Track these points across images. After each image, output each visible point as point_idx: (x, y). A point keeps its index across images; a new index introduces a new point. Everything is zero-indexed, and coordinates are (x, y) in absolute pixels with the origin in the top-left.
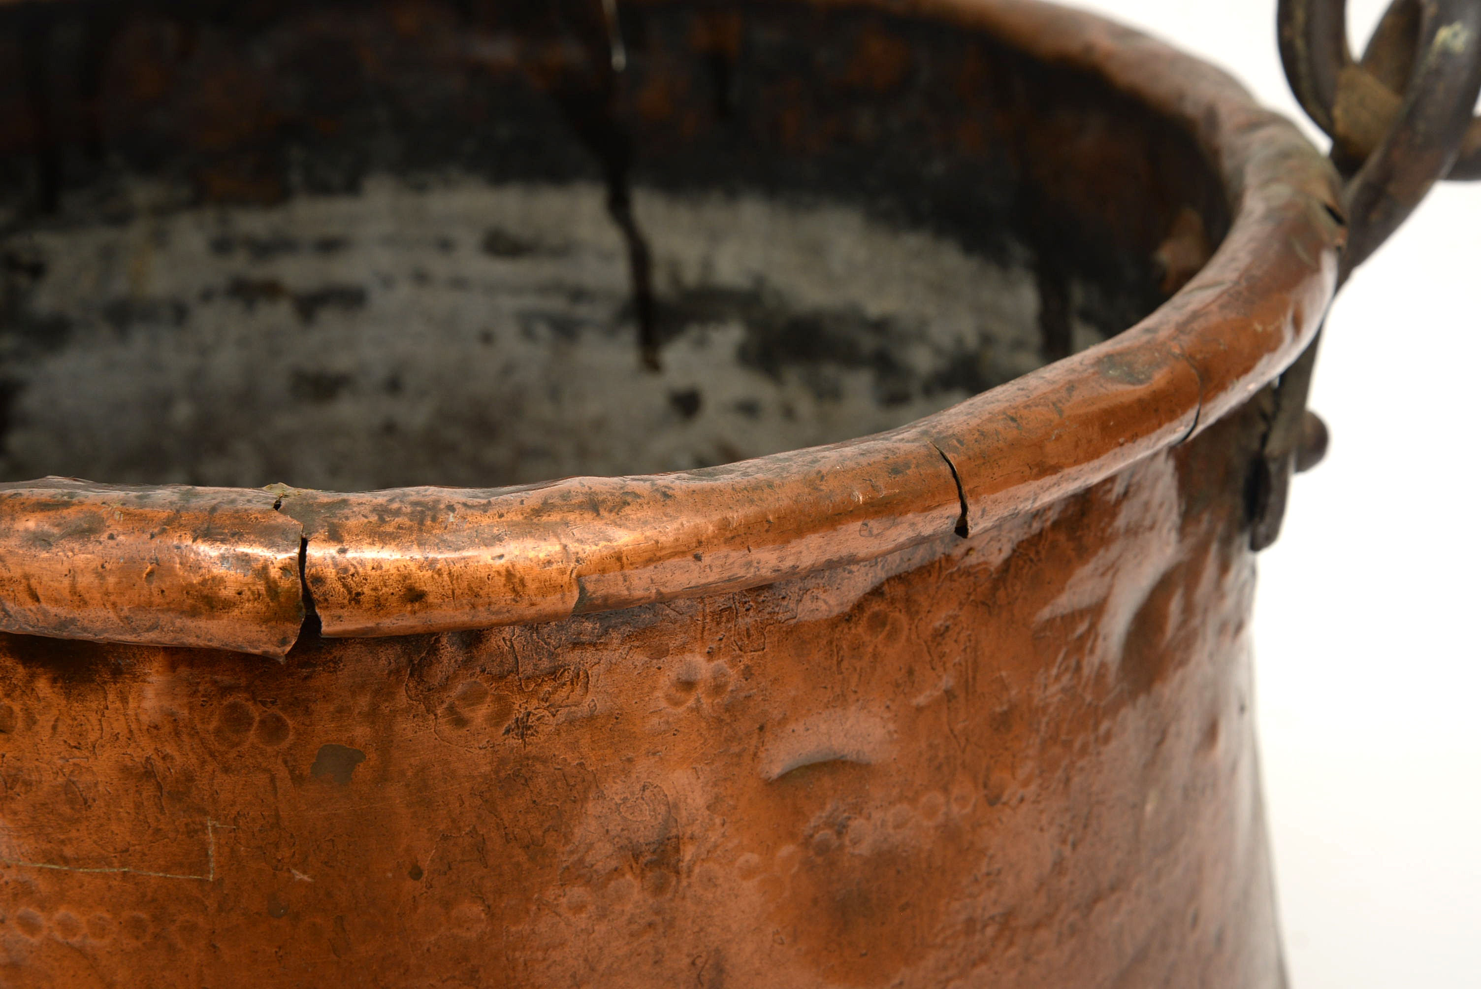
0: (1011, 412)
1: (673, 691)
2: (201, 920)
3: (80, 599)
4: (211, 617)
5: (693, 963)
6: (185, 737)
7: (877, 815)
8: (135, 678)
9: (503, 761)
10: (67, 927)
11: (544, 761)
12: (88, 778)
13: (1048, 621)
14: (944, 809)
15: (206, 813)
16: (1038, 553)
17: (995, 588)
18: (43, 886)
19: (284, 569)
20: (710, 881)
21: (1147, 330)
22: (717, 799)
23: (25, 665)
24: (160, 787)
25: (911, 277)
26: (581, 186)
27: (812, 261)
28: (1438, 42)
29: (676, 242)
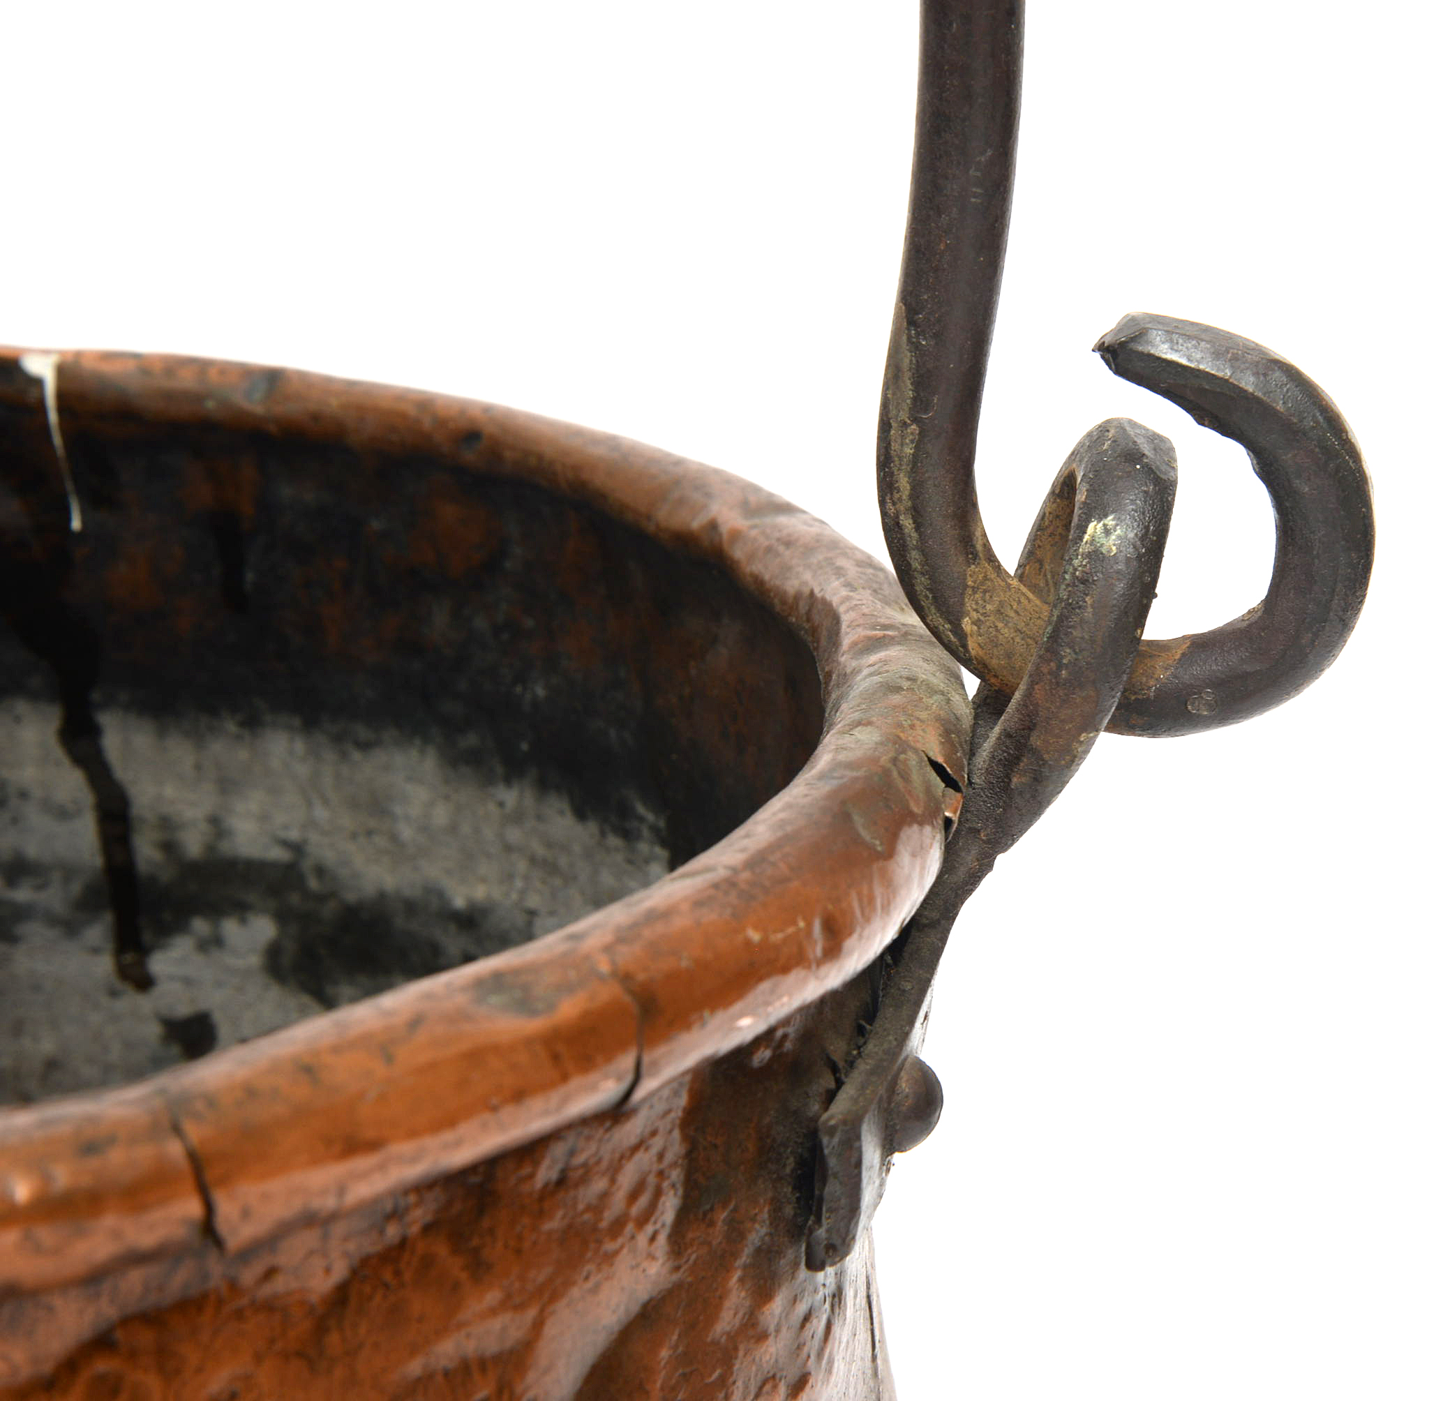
13: (419, 1380)
16: (397, 1273)
17: (320, 1329)
21: (573, 937)
25: (508, 848)
26: (22, 706)
27: (372, 823)
28: (1086, 537)
29: (169, 791)
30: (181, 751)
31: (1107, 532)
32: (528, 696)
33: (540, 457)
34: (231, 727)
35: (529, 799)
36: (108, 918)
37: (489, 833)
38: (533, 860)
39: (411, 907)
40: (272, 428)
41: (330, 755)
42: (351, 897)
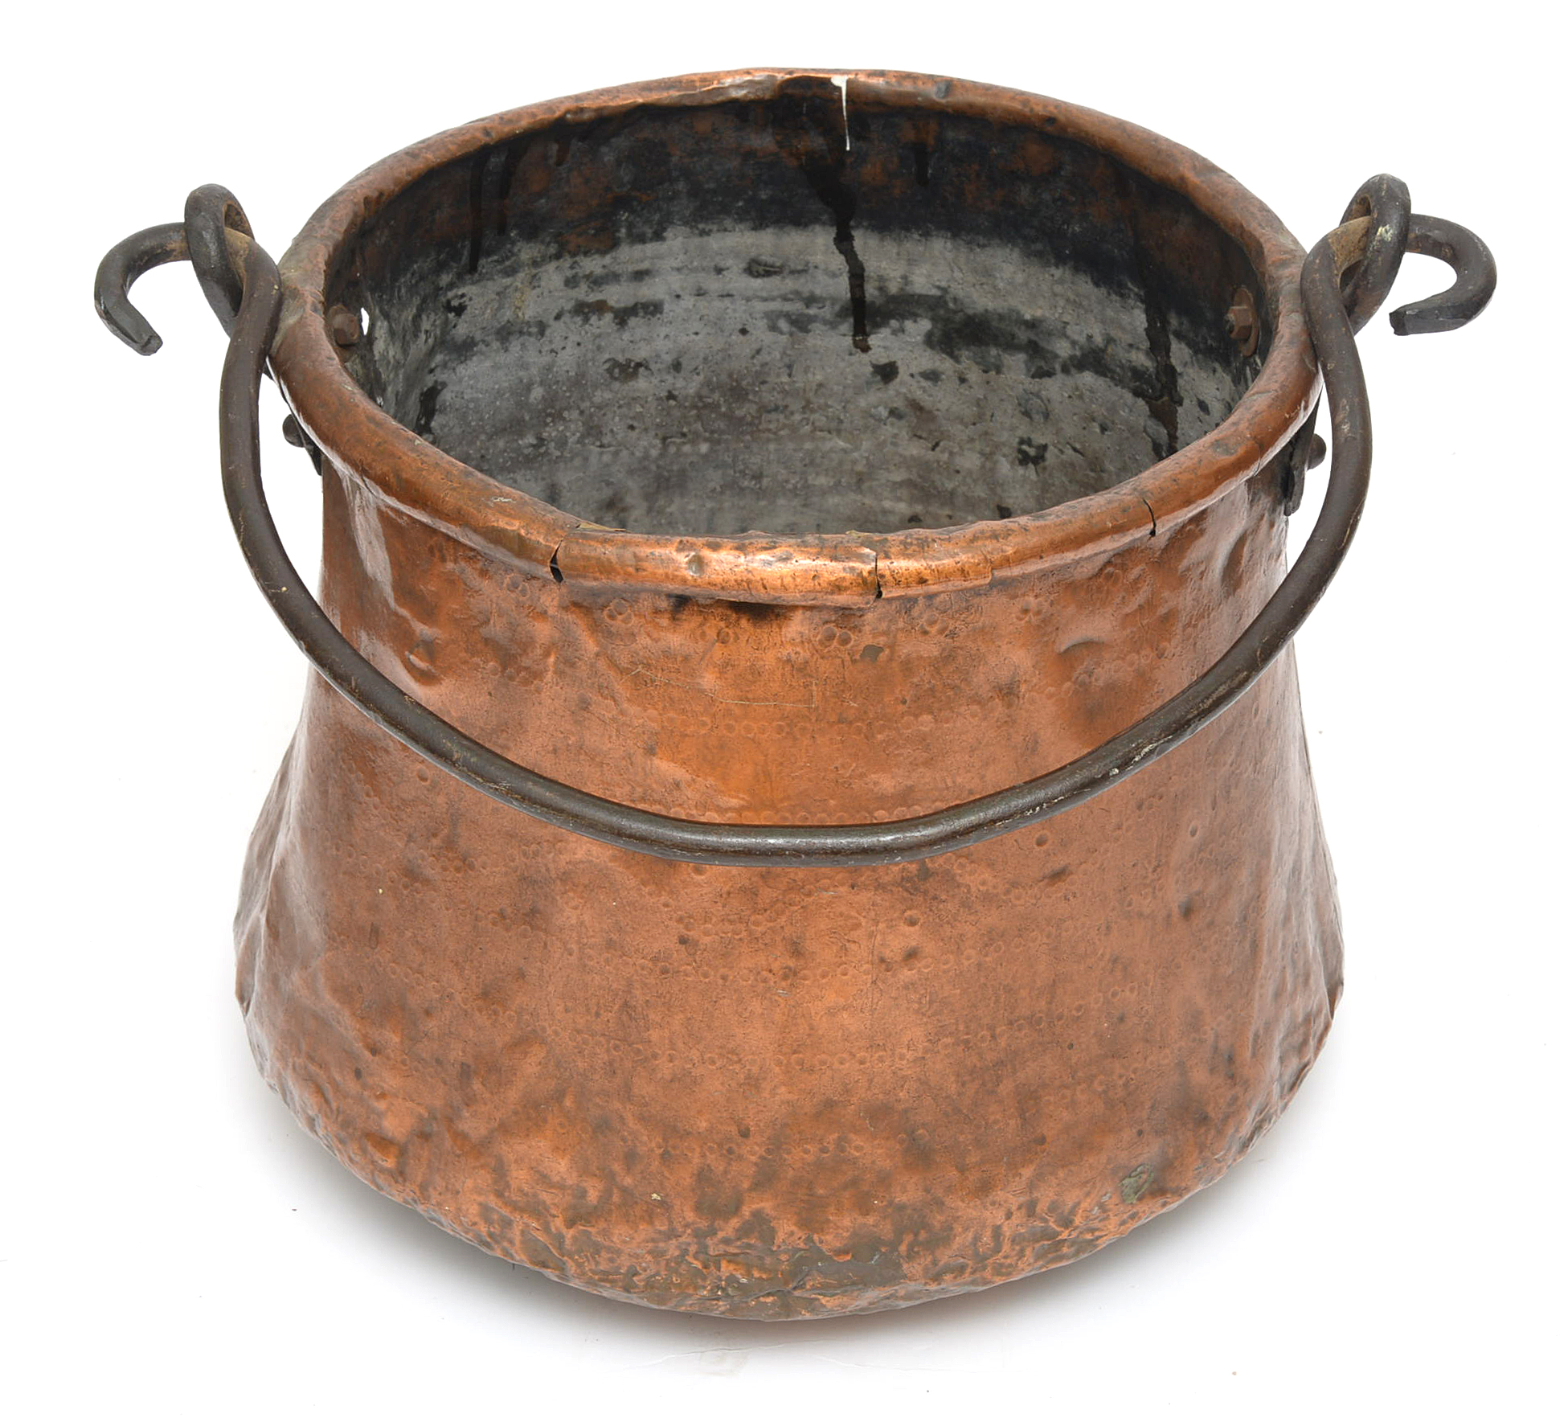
0: (1174, 477)
1: (1019, 614)
2: (808, 725)
3: (785, 588)
4: (839, 594)
5: (1024, 739)
6: (806, 644)
7: (1107, 667)
8: (786, 618)
9: (944, 649)
10: (748, 729)
11: (961, 649)
12: (762, 663)
13: (1187, 567)
14: (1137, 662)
15: (812, 677)
17: (1160, 555)
18: (737, 711)
19: (870, 573)
20: (1033, 701)
22: (1037, 662)
23: (737, 613)
24: (793, 666)
25: (1055, 295)
26: (818, 228)
27: (984, 280)
28: (1378, 234)
29: (884, 265)
30: (891, 247)
31: (1387, 232)
32: (1070, 230)
33: (1087, 133)
34: (916, 236)
35: (1068, 274)
36: (851, 320)
37: (1044, 287)
38: (1068, 300)
39: (1001, 317)
40: (950, 110)
41: (964, 250)
42: (970, 312)
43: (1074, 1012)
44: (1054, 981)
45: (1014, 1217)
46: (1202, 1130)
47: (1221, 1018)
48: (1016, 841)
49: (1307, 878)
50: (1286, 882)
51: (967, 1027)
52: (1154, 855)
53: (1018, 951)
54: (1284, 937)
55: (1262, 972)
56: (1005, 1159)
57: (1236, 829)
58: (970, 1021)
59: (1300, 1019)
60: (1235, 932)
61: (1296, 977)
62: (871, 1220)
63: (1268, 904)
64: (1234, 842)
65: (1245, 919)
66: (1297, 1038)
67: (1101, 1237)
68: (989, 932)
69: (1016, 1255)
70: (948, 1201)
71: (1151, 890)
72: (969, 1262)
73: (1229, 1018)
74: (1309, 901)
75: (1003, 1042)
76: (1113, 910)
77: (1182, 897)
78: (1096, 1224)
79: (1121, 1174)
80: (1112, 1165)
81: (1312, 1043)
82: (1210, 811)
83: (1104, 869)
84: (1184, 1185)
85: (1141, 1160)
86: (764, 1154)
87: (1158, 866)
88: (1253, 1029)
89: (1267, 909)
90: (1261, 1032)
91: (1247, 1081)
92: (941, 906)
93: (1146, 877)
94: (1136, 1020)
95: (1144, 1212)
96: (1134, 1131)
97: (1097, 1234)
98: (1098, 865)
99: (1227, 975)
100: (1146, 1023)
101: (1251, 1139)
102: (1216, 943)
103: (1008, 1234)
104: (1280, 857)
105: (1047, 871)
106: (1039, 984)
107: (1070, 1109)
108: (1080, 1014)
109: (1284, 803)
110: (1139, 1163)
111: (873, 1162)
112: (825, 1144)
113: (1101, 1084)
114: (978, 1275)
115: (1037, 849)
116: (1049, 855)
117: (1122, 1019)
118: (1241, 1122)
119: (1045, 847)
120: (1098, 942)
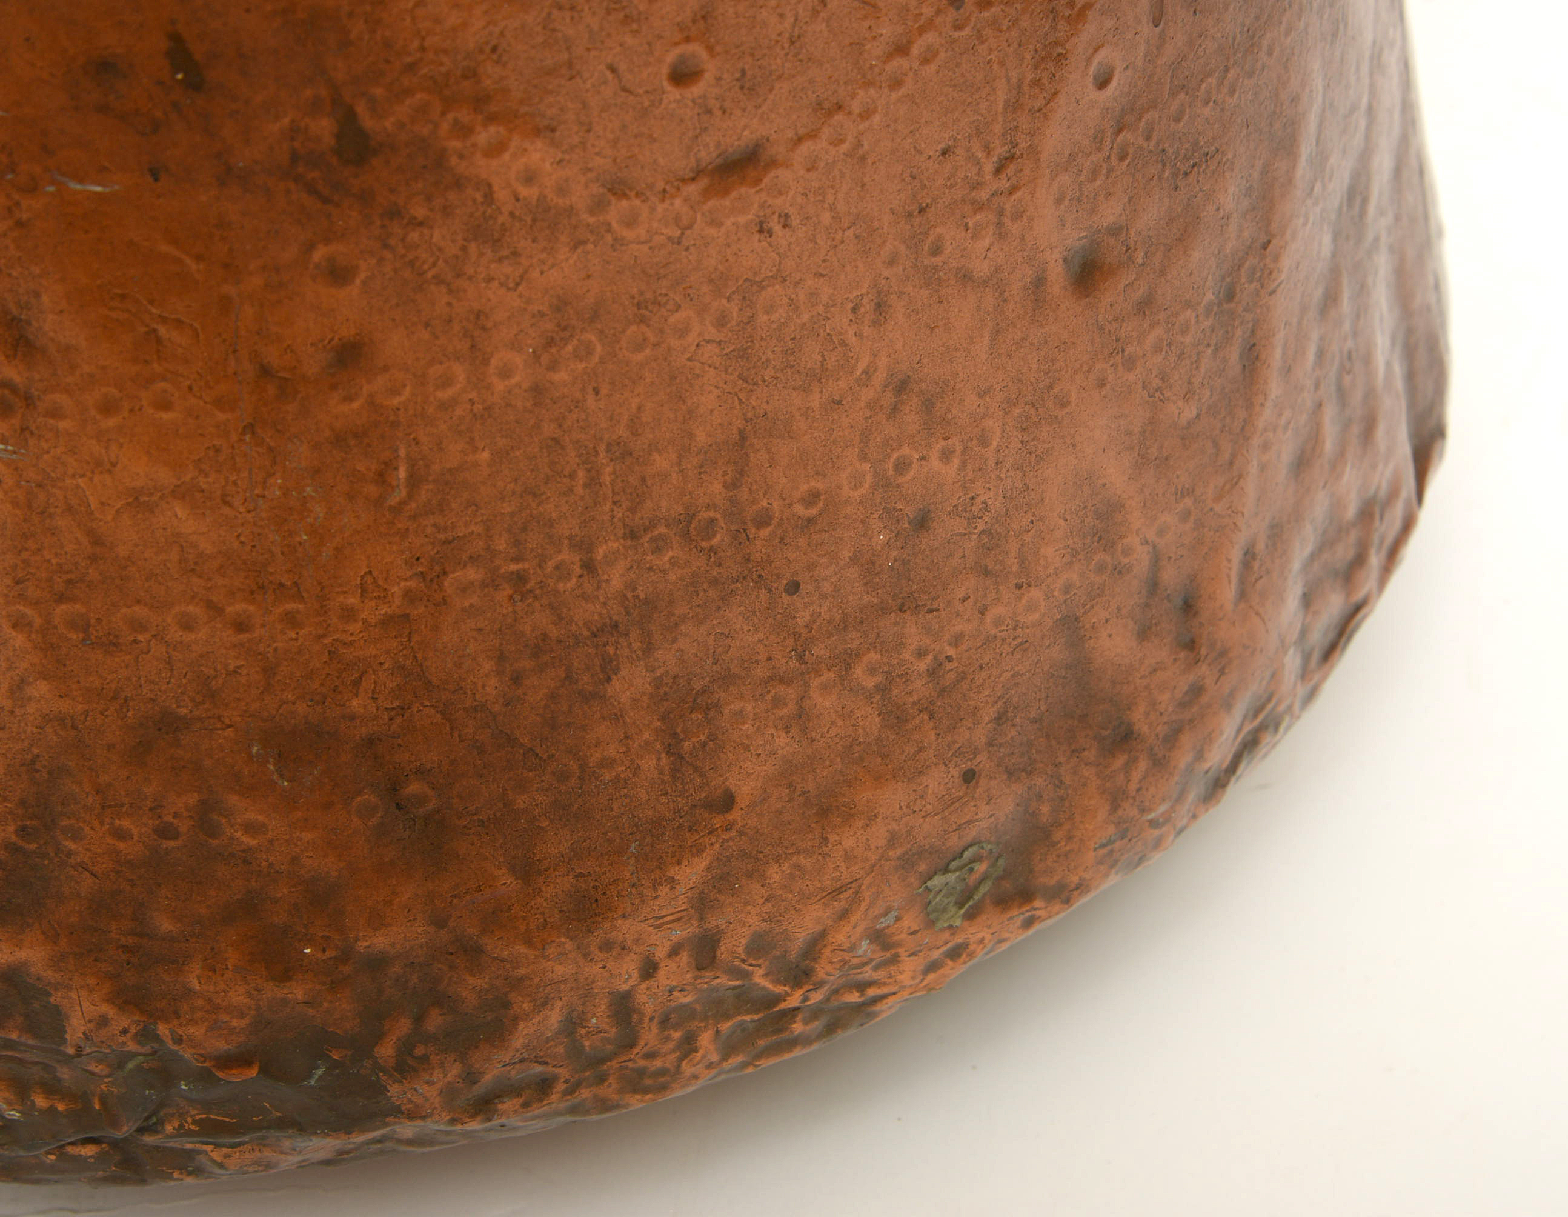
43: (799, 509)
44: (741, 432)
45: (661, 974)
46: (1120, 761)
47: (1168, 518)
48: (613, 69)
49: (1382, 213)
50: (1333, 217)
51: (517, 543)
52: (998, 128)
53: (640, 357)
54: (1322, 339)
55: (1267, 415)
56: (633, 848)
57: (1212, 81)
58: (524, 529)
59: (1351, 512)
60: (1207, 324)
61: (1346, 426)
62: (297, 991)
63: (1287, 262)
64: (1207, 111)
65: (1230, 296)
66: (1344, 552)
67: (884, 997)
68: (558, 309)
69: (678, 1047)
70: (490, 944)
71: (992, 217)
72: (557, 1070)
73: (1185, 516)
74: (1382, 265)
75: (616, 579)
76: (891, 263)
77: (1074, 238)
78: (868, 973)
79: (922, 867)
80: (899, 851)
81: (1375, 560)
82: (1147, 29)
83: (863, 158)
84: (1075, 879)
85: (972, 833)
86: (14, 838)
87: (1011, 158)
88: (1241, 539)
89: (1283, 276)
90: (1260, 547)
91: (1224, 653)
92: (414, 236)
93: (977, 186)
94: (957, 525)
95: (982, 941)
96: (955, 772)
97: (872, 992)
98: (845, 147)
99: (1183, 421)
100: (983, 532)
101: (1232, 768)
102: (1157, 349)
103: (649, 1009)
104: (1321, 157)
105: (707, 154)
106: (701, 438)
107: (794, 731)
108: (813, 512)
109: (1335, 35)
110: (968, 839)
111: (295, 860)
112: (168, 818)
113: (872, 671)
114: (585, 1093)
115: (673, 93)
116: (709, 112)
117: (922, 523)
118: (1209, 740)
119: (696, 90)
120: (852, 340)
